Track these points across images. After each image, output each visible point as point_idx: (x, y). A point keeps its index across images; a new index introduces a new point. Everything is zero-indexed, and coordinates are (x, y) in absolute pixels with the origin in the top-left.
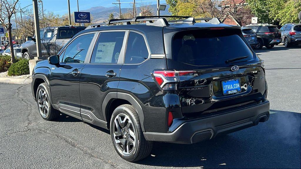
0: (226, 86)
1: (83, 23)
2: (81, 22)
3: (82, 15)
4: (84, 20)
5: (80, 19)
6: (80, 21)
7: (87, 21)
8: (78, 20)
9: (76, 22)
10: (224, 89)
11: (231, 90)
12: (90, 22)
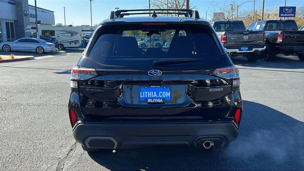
0: (146, 93)
1: (287, 17)
2: (286, 16)
3: (287, 10)
4: (289, 15)
5: (284, 14)
6: (284, 15)
7: (292, 15)
8: (282, 15)
9: (280, 16)
10: (142, 95)
11: (153, 98)
12: (294, 16)
